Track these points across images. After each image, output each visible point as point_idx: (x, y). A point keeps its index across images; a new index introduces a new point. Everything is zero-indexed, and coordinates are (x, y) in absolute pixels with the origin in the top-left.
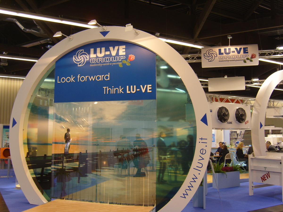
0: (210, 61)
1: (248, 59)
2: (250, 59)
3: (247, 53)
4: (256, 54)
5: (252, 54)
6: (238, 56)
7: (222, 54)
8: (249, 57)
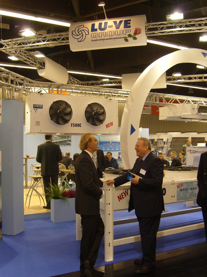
0: (80, 41)
1: (130, 36)
2: (133, 35)
3: (130, 27)
4: (141, 28)
5: (136, 29)
6: (116, 32)
7: (96, 30)
8: (132, 33)
